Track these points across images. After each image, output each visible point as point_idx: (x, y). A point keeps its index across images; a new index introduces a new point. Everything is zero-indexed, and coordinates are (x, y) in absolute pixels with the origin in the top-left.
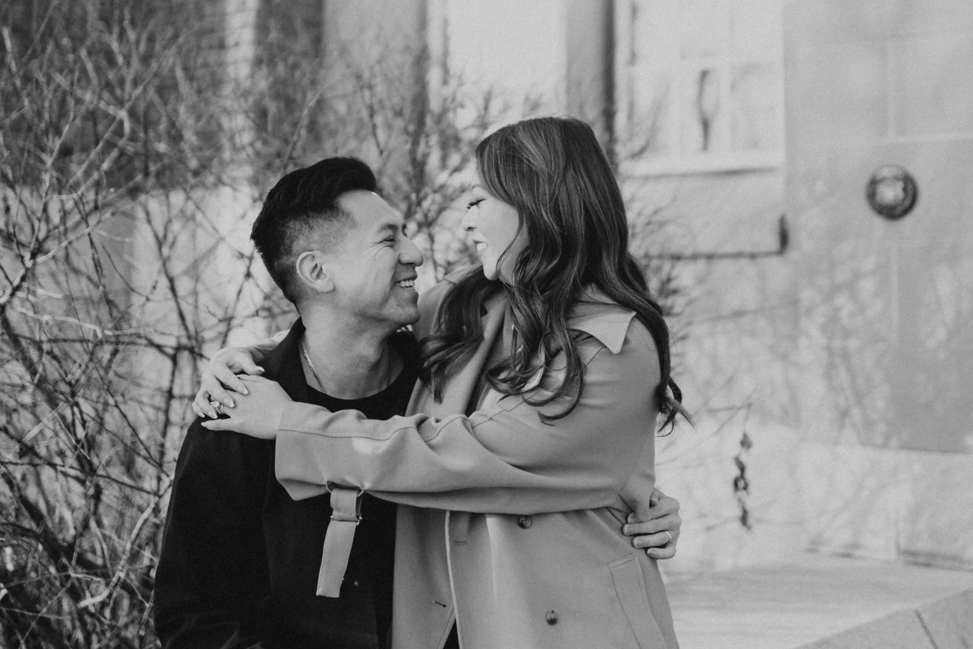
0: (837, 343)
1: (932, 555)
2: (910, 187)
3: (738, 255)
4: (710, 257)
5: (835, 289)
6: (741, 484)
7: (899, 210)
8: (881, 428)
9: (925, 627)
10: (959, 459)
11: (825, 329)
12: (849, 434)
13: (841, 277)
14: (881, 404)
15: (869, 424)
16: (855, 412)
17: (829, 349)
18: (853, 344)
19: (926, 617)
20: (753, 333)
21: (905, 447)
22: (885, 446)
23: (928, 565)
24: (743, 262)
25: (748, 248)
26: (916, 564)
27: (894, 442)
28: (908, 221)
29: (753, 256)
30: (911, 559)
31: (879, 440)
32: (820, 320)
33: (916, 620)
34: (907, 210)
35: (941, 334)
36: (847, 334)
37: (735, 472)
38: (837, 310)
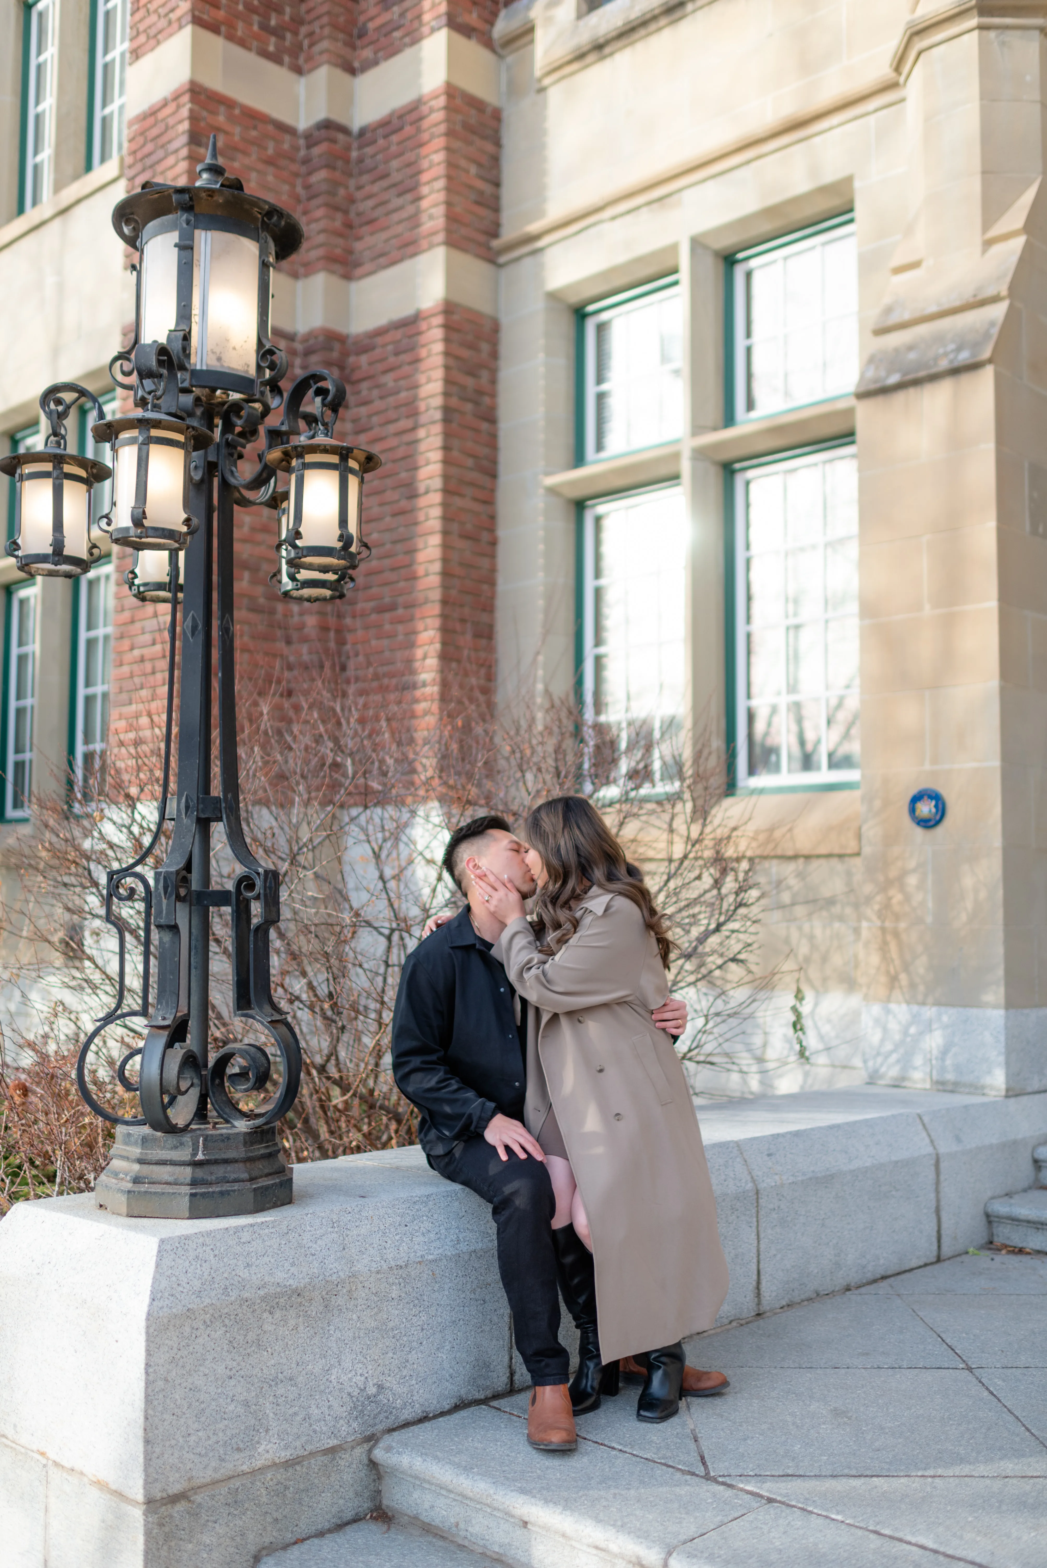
0: (888, 924)
1: (956, 1084)
2: (940, 806)
3: (829, 856)
4: (808, 857)
5: (888, 884)
6: (798, 1027)
7: (932, 823)
8: (921, 988)
9: (924, 1125)
10: (974, 1012)
11: (880, 915)
12: (897, 993)
13: (893, 873)
14: (921, 971)
15: (913, 986)
16: (903, 977)
17: (883, 930)
18: (902, 925)
19: (926, 1119)
20: (841, 918)
21: (937, 1003)
22: (924, 1004)
23: (952, 1092)
24: (834, 862)
25: (837, 851)
26: (945, 1091)
27: (930, 1000)
28: (940, 830)
29: (841, 856)
30: (940, 1087)
31: (920, 998)
32: (876, 907)
33: (918, 1121)
34: (938, 822)
35: (964, 917)
36: (897, 917)
37: (792, 1018)
38: (890, 899)
